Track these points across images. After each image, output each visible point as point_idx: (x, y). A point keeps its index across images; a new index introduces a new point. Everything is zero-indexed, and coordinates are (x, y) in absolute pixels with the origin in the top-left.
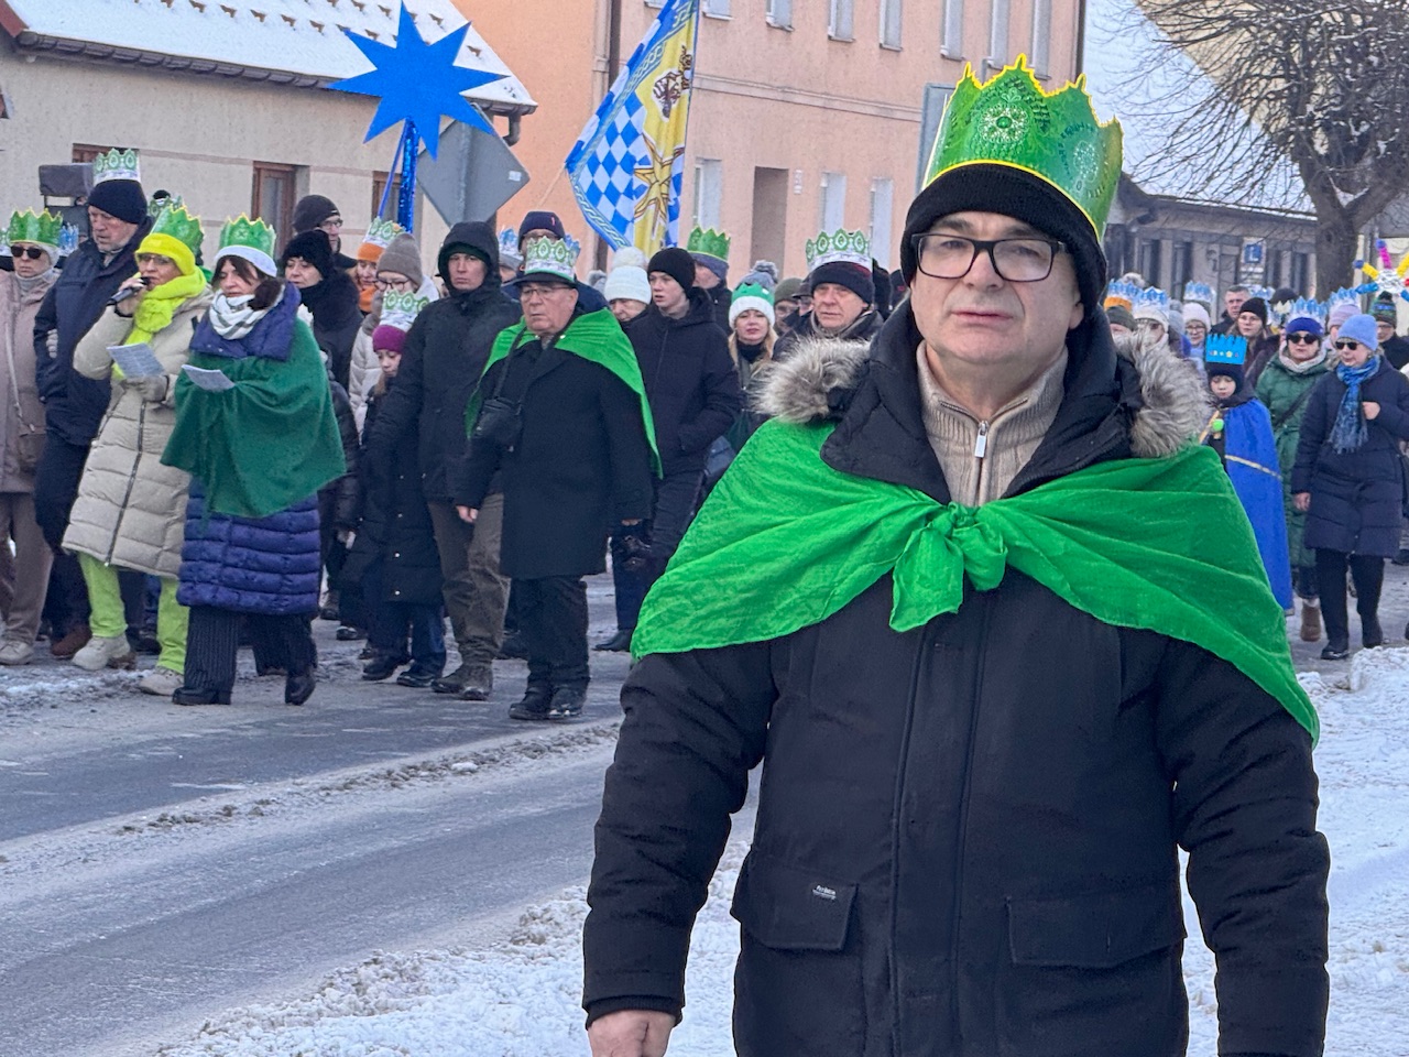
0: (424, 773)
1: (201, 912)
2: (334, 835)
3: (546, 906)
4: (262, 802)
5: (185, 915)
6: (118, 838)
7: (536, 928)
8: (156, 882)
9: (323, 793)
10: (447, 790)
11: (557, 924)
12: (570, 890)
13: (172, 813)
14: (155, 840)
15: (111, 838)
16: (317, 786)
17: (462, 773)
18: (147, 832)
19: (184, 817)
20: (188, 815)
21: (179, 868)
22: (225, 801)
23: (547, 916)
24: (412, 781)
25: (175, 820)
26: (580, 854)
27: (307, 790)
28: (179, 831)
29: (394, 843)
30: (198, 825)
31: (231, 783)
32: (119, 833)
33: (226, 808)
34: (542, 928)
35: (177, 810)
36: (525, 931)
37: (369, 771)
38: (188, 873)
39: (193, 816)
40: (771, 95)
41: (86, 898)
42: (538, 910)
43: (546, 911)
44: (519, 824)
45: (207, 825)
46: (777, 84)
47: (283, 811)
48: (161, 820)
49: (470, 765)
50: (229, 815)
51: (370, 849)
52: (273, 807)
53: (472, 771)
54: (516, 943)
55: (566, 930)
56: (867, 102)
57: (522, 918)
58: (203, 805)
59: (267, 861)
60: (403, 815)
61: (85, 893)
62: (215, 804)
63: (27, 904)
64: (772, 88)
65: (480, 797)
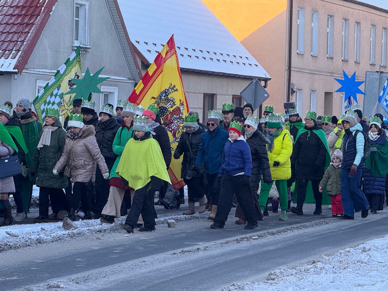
0: (245, 240)
1: (192, 274)
2: (224, 254)
3: (275, 271)
4: (206, 247)
5: (188, 274)
6: (172, 256)
7: (272, 277)
8: (181, 266)
9: (221, 245)
10: (251, 243)
11: (277, 276)
12: (280, 267)
13: (185, 250)
14: (181, 256)
15: (170, 256)
16: (220, 243)
17: (255, 239)
18: (179, 254)
19: (188, 251)
20: (189, 250)
21: (186, 263)
23: (275, 274)
24: (242, 241)
25: (186, 252)
26: (283, 259)
27: (217, 244)
28: (186, 254)
29: (238, 256)
30: (191, 253)
31: (199, 242)
32: (172, 255)
33: (198, 248)
34: (274, 277)
36: (270, 277)
37: (232, 239)
38: (189, 264)
39: (190, 250)
41: (164, 271)
42: (273, 272)
43: (275, 272)
44: (269, 252)
45: (193, 252)
46: (330, 72)
47: (211, 249)
48: (182, 251)
49: (257, 237)
50: (198, 250)
51: (232, 258)
52: (209, 248)
53: (257, 239)
54: (267, 280)
55: (280, 277)
57: (269, 274)
58: (192, 248)
59: (208, 261)
60: (240, 250)
61: (164, 269)
62: (195, 247)
63: (150, 272)
65: (259, 245)
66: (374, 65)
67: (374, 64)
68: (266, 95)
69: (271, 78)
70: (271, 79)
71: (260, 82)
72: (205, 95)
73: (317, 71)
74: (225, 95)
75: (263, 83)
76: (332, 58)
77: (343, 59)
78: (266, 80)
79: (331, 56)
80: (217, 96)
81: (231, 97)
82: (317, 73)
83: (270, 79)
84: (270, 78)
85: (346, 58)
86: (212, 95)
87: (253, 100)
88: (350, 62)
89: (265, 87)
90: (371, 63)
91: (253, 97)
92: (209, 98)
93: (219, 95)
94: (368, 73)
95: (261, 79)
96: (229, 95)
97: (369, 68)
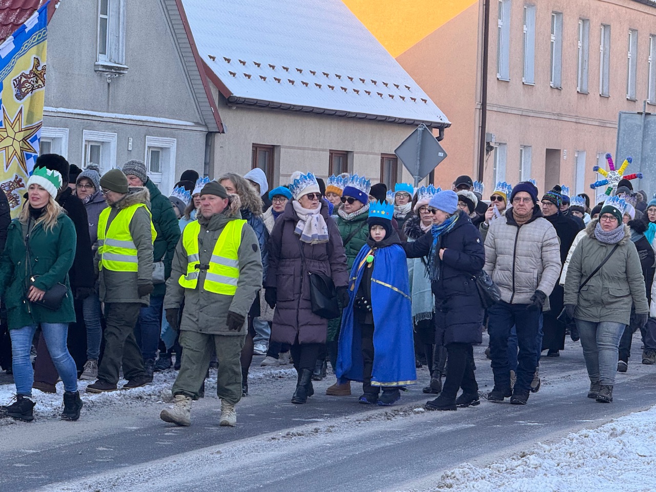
0: (401, 413)
1: (304, 475)
2: (361, 441)
3: (453, 471)
4: (331, 427)
5: (297, 476)
6: (269, 442)
7: (449, 481)
8: (285, 462)
9: (357, 422)
10: (411, 421)
11: (457, 479)
12: (463, 464)
13: (292, 432)
14: (285, 444)
15: (266, 443)
16: (355, 420)
17: (418, 413)
18: (281, 440)
19: (297, 433)
20: (299, 432)
21: (293, 456)
22: (315, 426)
23: (453, 476)
24: (396, 417)
25: (294, 435)
26: (468, 448)
27: (350, 421)
28: (295, 439)
29: (388, 444)
30: (304, 437)
31: (318, 418)
32: (269, 440)
33: (315, 429)
34: (451, 481)
35: (295, 430)
36: (443, 482)
37: (378, 412)
38: (299, 458)
39: (301, 433)
40: (553, 117)
41: (255, 469)
42: (449, 473)
43: (453, 473)
44: (442, 435)
45: (307, 436)
46: (555, 113)
47: (340, 430)
48: (287, 435)
49: (421, 409)
50: (317, 432)
51: (377, 446)
52: (336, 428)
53: (422, 412)
54: (440, 488)
55: (461, 482)
56: (594, 120)
57: (442, 476)
58: (306, 428)
59: (333, 452)
60: (392, 432)
61: (254, 467)
62: (310, 427)
63: (229, 472)
64: (554, 114)
65: (426, 424)
66: (634, 101)
67: (633, 99)
68: (441, 154)
69: (450, 123)
70: (450, 125)
71: (431, 131)
72: (332, 153)
73: (533, 111)
74: (368, 153)
75: (435, 133)
76: (559, 89)
77: (579, 91)
78: (441, 127)
79: (558, 84)
80: (355, 155)
81: (379, 157)
82: (532, 114)
83: (448, 126)
84: (448, 124)
85: (585, 88)
86: (345, 153)
87: (418, 163)
88: (591, 94)
89: (440, 139)
90: (629, 98)
91: (418, 158)
92: (340, 159)
93: (357, 153)
94: (623, 115)
95: (433, 125)
96: (375, 154)
97: (626, 107)
